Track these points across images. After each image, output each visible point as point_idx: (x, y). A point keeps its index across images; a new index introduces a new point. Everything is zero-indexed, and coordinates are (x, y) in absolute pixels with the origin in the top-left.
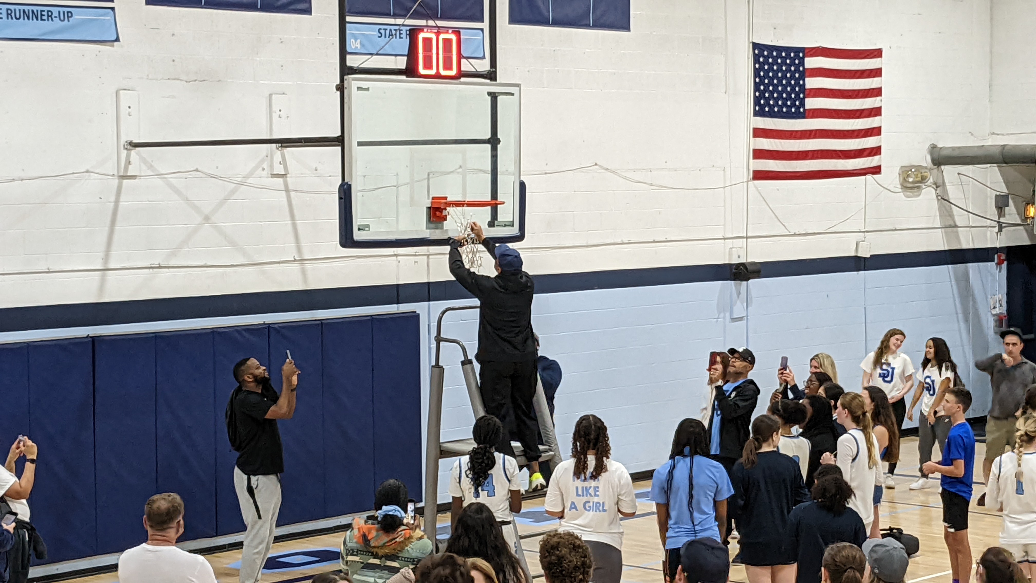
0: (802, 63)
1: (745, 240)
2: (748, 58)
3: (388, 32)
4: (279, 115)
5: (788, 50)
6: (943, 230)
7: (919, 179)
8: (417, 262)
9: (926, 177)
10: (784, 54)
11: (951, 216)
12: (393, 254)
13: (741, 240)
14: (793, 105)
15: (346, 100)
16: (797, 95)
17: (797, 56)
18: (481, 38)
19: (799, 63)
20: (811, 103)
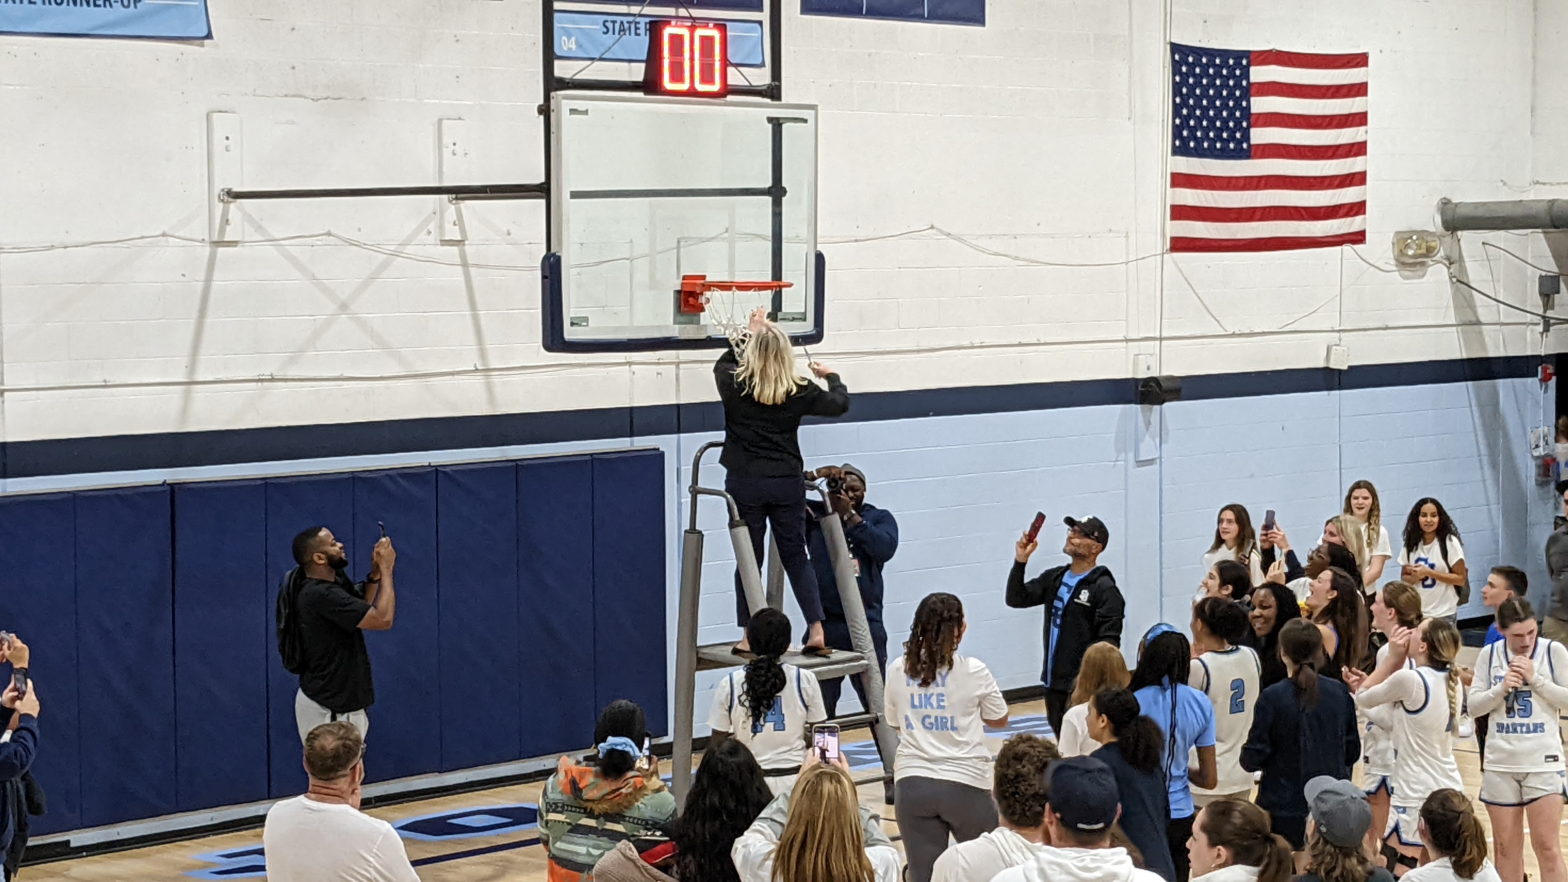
0: (1246, 75)
1: (1158, 342)
2: (1164, 67)
3: (617, 26)
4: (453, 151)
5: (1225, 54)
6: (1460, 328)
7: (1423, 251)
8: (661, 374)
9: (1434, 249)
10: (1218, 61)
11: (1472, 307)
12: (625, 361)
13: (1152, 343)
14: (1232, 138)
15: (553, 129)
16: (1238, 123)
17: (1238, 64)
18: (757, 34)
19: (1241, 74)
20: (1260, 136)
